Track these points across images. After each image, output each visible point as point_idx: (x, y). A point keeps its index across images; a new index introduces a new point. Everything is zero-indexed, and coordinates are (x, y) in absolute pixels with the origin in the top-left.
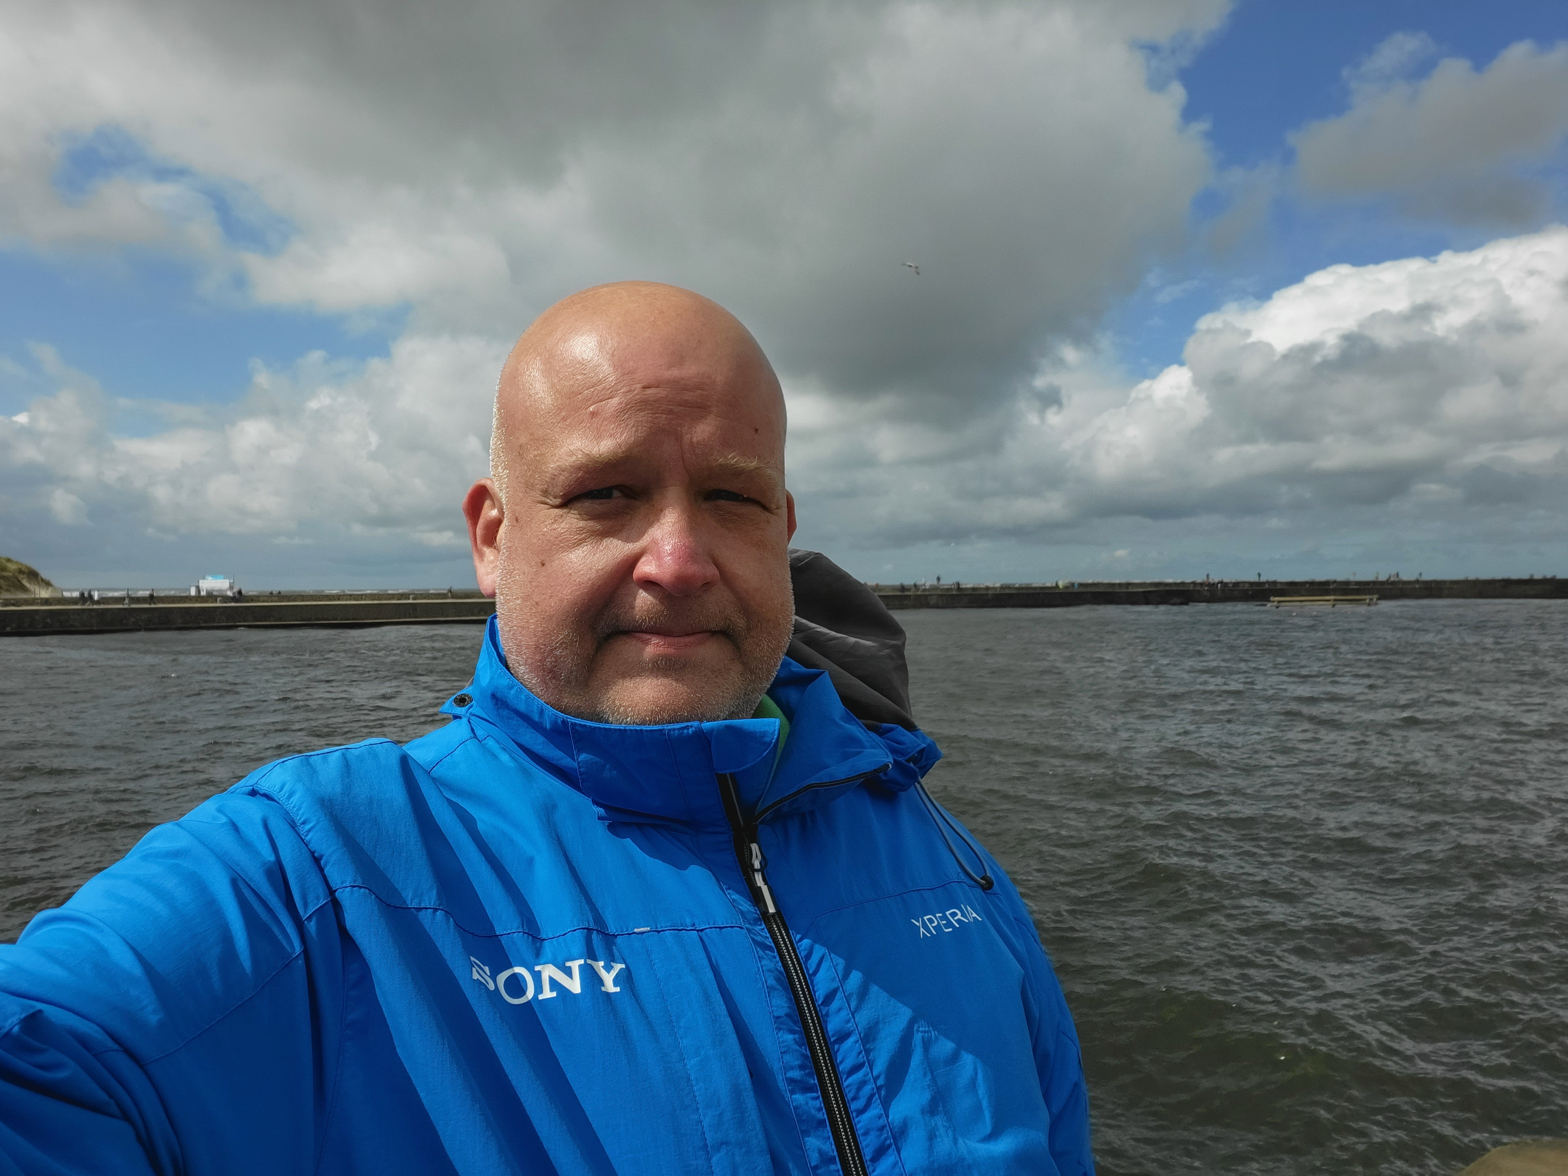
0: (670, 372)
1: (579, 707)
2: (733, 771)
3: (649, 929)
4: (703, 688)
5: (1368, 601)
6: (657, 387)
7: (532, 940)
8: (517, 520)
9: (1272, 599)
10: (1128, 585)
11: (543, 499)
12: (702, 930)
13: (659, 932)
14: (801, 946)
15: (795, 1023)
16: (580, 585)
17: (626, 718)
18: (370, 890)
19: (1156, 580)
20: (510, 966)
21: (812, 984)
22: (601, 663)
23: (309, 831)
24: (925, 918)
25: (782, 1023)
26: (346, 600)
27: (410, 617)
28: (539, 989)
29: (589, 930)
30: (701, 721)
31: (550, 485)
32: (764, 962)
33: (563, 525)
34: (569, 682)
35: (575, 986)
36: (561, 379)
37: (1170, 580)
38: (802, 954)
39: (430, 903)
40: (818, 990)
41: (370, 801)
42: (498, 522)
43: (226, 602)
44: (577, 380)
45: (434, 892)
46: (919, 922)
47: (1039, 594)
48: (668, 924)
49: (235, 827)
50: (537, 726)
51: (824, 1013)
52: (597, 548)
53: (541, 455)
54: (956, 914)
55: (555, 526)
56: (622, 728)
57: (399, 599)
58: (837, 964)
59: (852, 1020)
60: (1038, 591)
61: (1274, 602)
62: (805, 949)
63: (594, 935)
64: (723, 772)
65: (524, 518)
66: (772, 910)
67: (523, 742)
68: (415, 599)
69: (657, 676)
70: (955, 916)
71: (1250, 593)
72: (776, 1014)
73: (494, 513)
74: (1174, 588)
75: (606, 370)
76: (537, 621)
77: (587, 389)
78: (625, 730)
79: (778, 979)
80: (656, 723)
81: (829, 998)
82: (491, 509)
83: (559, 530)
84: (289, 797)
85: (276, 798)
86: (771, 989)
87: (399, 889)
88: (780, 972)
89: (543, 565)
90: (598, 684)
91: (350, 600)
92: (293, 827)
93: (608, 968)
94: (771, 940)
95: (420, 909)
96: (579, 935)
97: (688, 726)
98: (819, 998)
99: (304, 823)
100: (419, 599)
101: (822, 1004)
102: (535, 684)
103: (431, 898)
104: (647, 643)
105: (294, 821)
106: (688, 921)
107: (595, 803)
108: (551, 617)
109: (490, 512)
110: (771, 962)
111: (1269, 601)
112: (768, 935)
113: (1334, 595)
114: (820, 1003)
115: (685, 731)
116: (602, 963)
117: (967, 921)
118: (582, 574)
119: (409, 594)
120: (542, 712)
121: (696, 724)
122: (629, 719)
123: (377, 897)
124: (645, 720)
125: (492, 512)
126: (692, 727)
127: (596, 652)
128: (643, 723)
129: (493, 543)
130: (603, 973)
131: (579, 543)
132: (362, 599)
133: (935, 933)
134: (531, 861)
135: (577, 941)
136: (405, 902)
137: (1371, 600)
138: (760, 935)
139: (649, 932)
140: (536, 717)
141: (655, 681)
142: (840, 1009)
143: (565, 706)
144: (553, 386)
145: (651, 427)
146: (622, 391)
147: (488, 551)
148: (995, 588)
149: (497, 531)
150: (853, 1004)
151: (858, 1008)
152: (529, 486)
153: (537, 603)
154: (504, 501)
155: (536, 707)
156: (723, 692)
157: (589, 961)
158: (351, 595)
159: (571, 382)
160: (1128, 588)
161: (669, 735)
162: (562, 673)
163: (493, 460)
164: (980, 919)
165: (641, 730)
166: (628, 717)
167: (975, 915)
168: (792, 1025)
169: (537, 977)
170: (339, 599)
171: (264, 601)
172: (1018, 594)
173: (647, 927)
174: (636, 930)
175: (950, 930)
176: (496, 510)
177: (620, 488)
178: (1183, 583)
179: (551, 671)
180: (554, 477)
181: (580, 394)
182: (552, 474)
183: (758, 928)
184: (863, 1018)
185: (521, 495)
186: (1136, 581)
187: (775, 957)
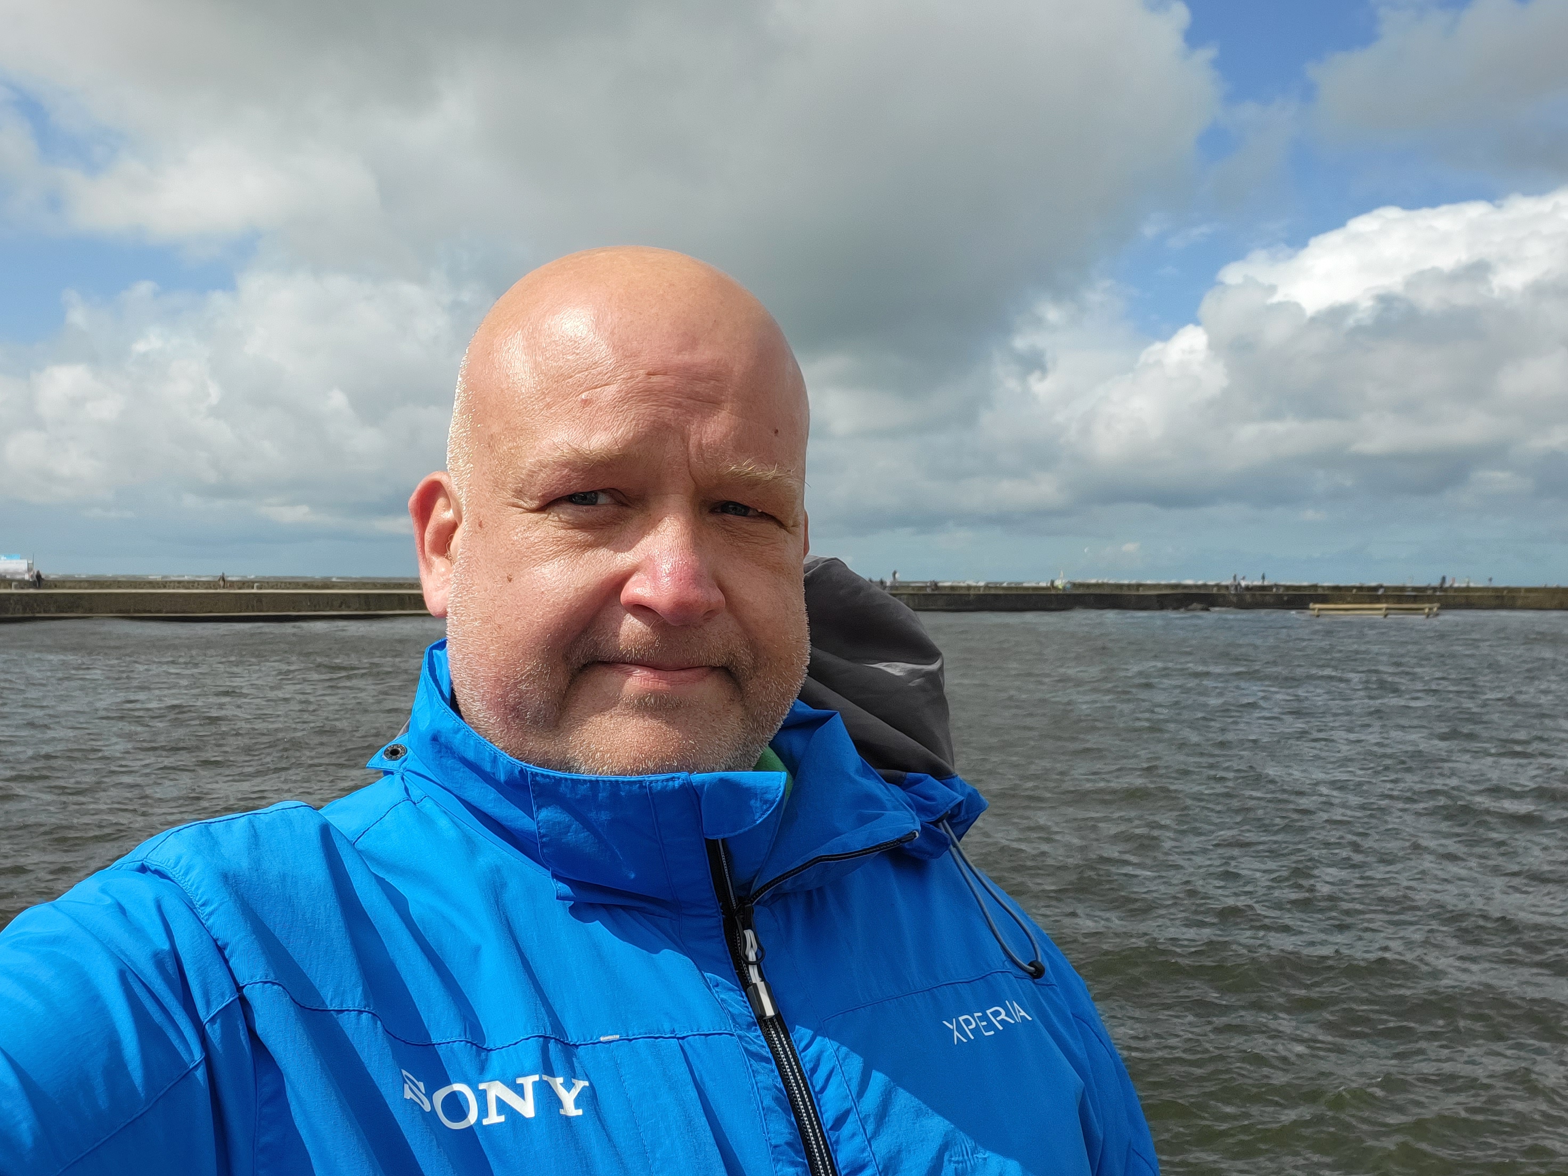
0: (680, 357)
1: (546, 753)
2: (726, 836)
3: (618, 1037)
4: (697, 733)
5: (1427, 611)
6: (665, 374)
7: (477, 1051)
8: (480, 525)
9: (1311, 606)
10: (1139, 586)
11: (516, 500)
12: (683, 1038)
13: (630, 1040)
14: (805, 1056)
15: (797, 1152)
16: (554, 606)
17: (602, 767)
18: (284, 988)
19: (1173, 581)
20: (448, 1082)
21: (819, 1104)
22: (575, 698)
23: (211, 914)
24: (961, 1019)
25: (782, 1153)
26: (174, 588)
27: (253, 611)
28: (483, 1112)
29: (546, 1038)
30: (691, 772)
31: (526, 483)
32: (759, 1078)
33: (537, 533)
34: (536, 722)
35: (527, 1108)
36: (548, 359)
37: (1189, 582)
38: (807, 1067)
39: (354, 1004)
40: (826, 1111)
41: (283, 877)
42: (453, 527)
43: (22, 588)
44: (568, 360)
45: (360, 989)
46: (952, 1025)
47: (1031, 595)
48: (642, 1031)
49: (122, 910)
50: (488, 778)
51: (833, 1140)
52: (577, 562)
53: (517, 447)
54: (1000, 1014)
55: (527, 534)
56: (593, 779)
57: (240, 588)
58: (850, 1079)
59: (869, 1148)
60: (1031, 592)
61: (1314, 609)
62: (810, 1061)
63: (552, 1045)
64: (714, 838)
65: (491, 523)
66: (770, 1011)
67: (469, 799)
68: (261, 588)
69: (644, 717)
70: (999, 1015)
71: (1285, 598)
72: (773, 1142)
73: (449, 515)
74: (1194, 591)
75: (603, 352)
76: (499, 648)
77: (579, 372)
78: (597, 781)
79: (776, 1099)
80: (639, 773)
81: (840, 1122)
82: (445, 511)
83: (532, 539)
84: (186, 874)
85: (171, 876)
86: (767, 1110)
87: (317, 987)
88: (780, 1091)
89: (510, 580)
90: (570, 725)
91: (178, 588)
92: (191, 910)
93: (568, 1086)
94: (768, 1050)
95: (342, 1011)
96: (534, 1045)
97: (674, 777)
98: (827, 1121)
99: (203, 905)
100: (266, 588)
101: (831, 1129)
102: (493, 724)
103: (354, 997)
104: (629, 674)
105: (192, 902)
106: (667, 1027)
107: (555, 876)
108: (516, 644)
109: (442, 514)
110: (768, 1077)
111: (1308, 609)
112: (765, 1044)
113: (1387, 602)
114: (828, 1127)
115: (671, 783)
116: (560, 1080)
117: (1013, 1022)
118: (558, 593)
119: (253, 582)
120: (495, 760)
121: (683, 775)
122: (605, 768)
123: (291, 997)
124: (625, 769)
125: (446, 513)
126: (679, 778)
127: (569, 687)
128: (624, 773)
129: (446, 552)
130: (562, 1092)
131: (556, 554)
132: (193, 587)
133: (972, 1038)
134: (477, 950)
135: (530, 1052)
136: (324, 1003)
137: (1430, 609)
138: (755, 1043)
139: (618, 1040)
140: (488, 767)
141: (641, 723)
142: (854, 1135)
143: (530, 751)
144: (536, 365)
145: (654, 421)
146: (622, 376)
147: (439, 563)
148: (978, 588)
149: (451, 538)
150: (870, 1128)
151: (876, 1133)
152: (498, 485)
153: (500, 627)
154: (463, 501)
155: (487, 754)
156: (720, 740)
157: (545, 1078)
158: (179, 582)
159: (560, 363)
160: (1138, 590)
161: (650, 788)
162: (527, 711)
163: (452, 452)
164: (1030, 1019)
165: (617, 782)
166: (604, 765)
167: (1023, 1013)
168: (793, 1154)
169: (482, 1097)
170: (165, 587)
171: (70, 588)
172: (1006, 595)
173: (617, 1034)
174: (602, 1039)
175: (992, 1033)
176: (451, 511)
177: (609, 491)
178: (1205, 586)
179: (514, 709)
180: (532, 474)
181: (571, 377)
182: (530, 471)
183: (752, 1035)
184: (882, 1146)
185: (488, 495)
186: (1149, 582)
187: (773, 1071)
